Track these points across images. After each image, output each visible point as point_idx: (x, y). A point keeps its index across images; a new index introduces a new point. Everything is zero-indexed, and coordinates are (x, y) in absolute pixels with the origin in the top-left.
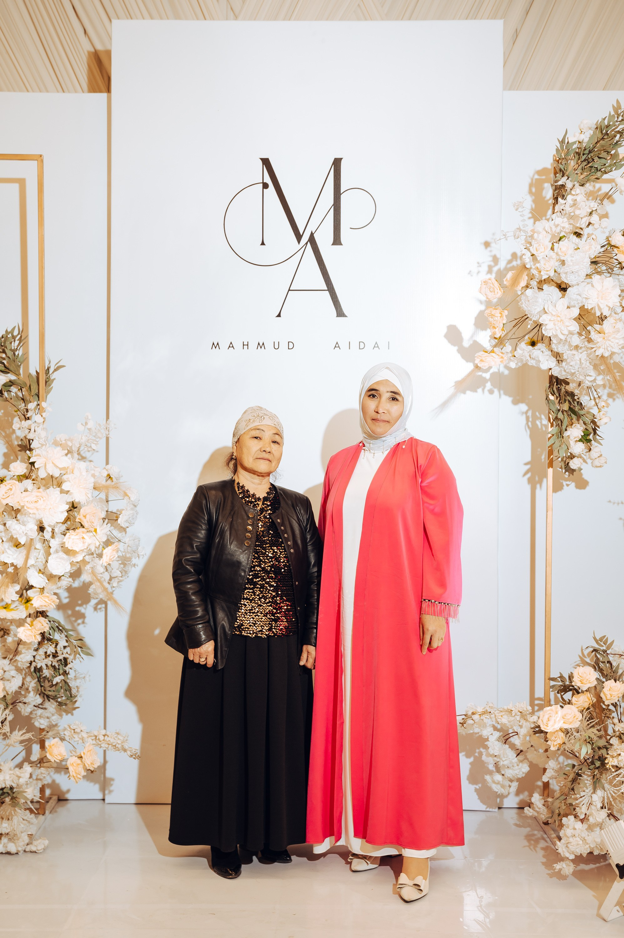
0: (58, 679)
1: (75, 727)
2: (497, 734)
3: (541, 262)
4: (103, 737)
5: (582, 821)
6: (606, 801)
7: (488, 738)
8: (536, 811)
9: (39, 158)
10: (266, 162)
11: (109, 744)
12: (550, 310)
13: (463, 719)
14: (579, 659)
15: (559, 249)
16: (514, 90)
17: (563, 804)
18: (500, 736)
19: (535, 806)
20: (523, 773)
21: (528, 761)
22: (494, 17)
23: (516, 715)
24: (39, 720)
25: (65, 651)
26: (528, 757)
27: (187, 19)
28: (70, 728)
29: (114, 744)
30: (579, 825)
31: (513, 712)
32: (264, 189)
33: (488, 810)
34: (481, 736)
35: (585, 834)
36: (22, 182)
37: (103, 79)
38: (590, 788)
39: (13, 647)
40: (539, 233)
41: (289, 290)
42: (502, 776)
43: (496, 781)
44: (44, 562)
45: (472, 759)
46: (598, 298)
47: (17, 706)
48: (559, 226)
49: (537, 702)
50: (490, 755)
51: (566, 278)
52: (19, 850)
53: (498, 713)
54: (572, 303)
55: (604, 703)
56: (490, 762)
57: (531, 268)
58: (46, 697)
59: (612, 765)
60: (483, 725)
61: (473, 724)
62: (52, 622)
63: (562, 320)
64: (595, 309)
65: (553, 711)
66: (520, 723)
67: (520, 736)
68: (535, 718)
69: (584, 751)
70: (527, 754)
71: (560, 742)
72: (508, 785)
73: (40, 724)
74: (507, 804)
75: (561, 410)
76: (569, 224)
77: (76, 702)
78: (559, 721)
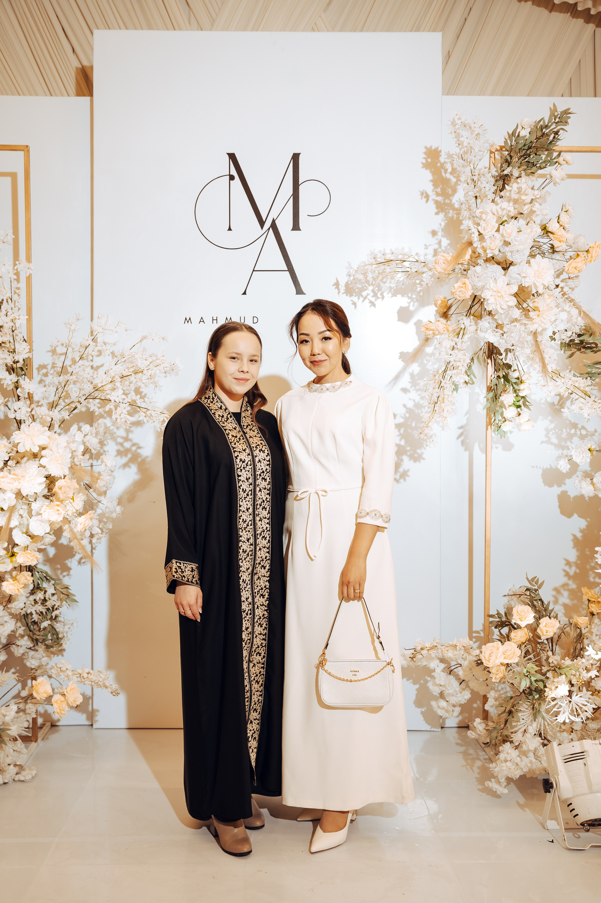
0: (45, 624)
1: (61, 666)
2: (443, 666)
3: (487, 241)
4: (87, 674)
5: (517, 748)
7: (435, 669)
8: (478, 734)
9: (25, 149)
10: (232, 157)
11: (92, 682)
12: (491, 286)
13: (413, 654)
15: (504, 231)
16: (451, 95)
18: (445, 668)
19: (477, 729)
20: (465, 699)
21: (470, 689)
22: (434, 30)
23: (460, 649)
24: (31, 661)
25: (53, 598)
26: (470, 685)
27: (158, 29)
28: (57, 667)
29: (96, 682)
30: (513, 751)
31: (458, 647)
32: (231, 181)
33: (432, 729)
34: (429, 668)
36: (13, 176)
38: (530, 717)
39: (6, 596)
40: (487, 213)
41: (254, 271)
42: (446, 702)
43: (441, 707)
44: (26, 524)
45: (417, 686)
46: (534, 277)
47: (11, 648)
48: (505, 210)
49: (474, 635)
50: (437, 685)
51: (512, 256)
52: (6, 781)
53: (444, 648)
54: (512, 281)
55: (540, 638)
56: (436, 691)
57: (477, 247)
58: (36, 641)
59: (550, 697)
60: (431, 659)
61: (421, 659)
62: (40, 573)
63: (501, 295)
64: (531, 287)
65: (494, 647)
66: (464, 657)
67: (463, 668)
68: (477, 652)
69: (524, 684)
70: (469, 683)
71: (502, 676)
72: (451, 710)
73: (32, 664)
74: (448, 724)
75: (496, 377)
76: (515, 209)
77: (62, 644)
78: (501, 656)
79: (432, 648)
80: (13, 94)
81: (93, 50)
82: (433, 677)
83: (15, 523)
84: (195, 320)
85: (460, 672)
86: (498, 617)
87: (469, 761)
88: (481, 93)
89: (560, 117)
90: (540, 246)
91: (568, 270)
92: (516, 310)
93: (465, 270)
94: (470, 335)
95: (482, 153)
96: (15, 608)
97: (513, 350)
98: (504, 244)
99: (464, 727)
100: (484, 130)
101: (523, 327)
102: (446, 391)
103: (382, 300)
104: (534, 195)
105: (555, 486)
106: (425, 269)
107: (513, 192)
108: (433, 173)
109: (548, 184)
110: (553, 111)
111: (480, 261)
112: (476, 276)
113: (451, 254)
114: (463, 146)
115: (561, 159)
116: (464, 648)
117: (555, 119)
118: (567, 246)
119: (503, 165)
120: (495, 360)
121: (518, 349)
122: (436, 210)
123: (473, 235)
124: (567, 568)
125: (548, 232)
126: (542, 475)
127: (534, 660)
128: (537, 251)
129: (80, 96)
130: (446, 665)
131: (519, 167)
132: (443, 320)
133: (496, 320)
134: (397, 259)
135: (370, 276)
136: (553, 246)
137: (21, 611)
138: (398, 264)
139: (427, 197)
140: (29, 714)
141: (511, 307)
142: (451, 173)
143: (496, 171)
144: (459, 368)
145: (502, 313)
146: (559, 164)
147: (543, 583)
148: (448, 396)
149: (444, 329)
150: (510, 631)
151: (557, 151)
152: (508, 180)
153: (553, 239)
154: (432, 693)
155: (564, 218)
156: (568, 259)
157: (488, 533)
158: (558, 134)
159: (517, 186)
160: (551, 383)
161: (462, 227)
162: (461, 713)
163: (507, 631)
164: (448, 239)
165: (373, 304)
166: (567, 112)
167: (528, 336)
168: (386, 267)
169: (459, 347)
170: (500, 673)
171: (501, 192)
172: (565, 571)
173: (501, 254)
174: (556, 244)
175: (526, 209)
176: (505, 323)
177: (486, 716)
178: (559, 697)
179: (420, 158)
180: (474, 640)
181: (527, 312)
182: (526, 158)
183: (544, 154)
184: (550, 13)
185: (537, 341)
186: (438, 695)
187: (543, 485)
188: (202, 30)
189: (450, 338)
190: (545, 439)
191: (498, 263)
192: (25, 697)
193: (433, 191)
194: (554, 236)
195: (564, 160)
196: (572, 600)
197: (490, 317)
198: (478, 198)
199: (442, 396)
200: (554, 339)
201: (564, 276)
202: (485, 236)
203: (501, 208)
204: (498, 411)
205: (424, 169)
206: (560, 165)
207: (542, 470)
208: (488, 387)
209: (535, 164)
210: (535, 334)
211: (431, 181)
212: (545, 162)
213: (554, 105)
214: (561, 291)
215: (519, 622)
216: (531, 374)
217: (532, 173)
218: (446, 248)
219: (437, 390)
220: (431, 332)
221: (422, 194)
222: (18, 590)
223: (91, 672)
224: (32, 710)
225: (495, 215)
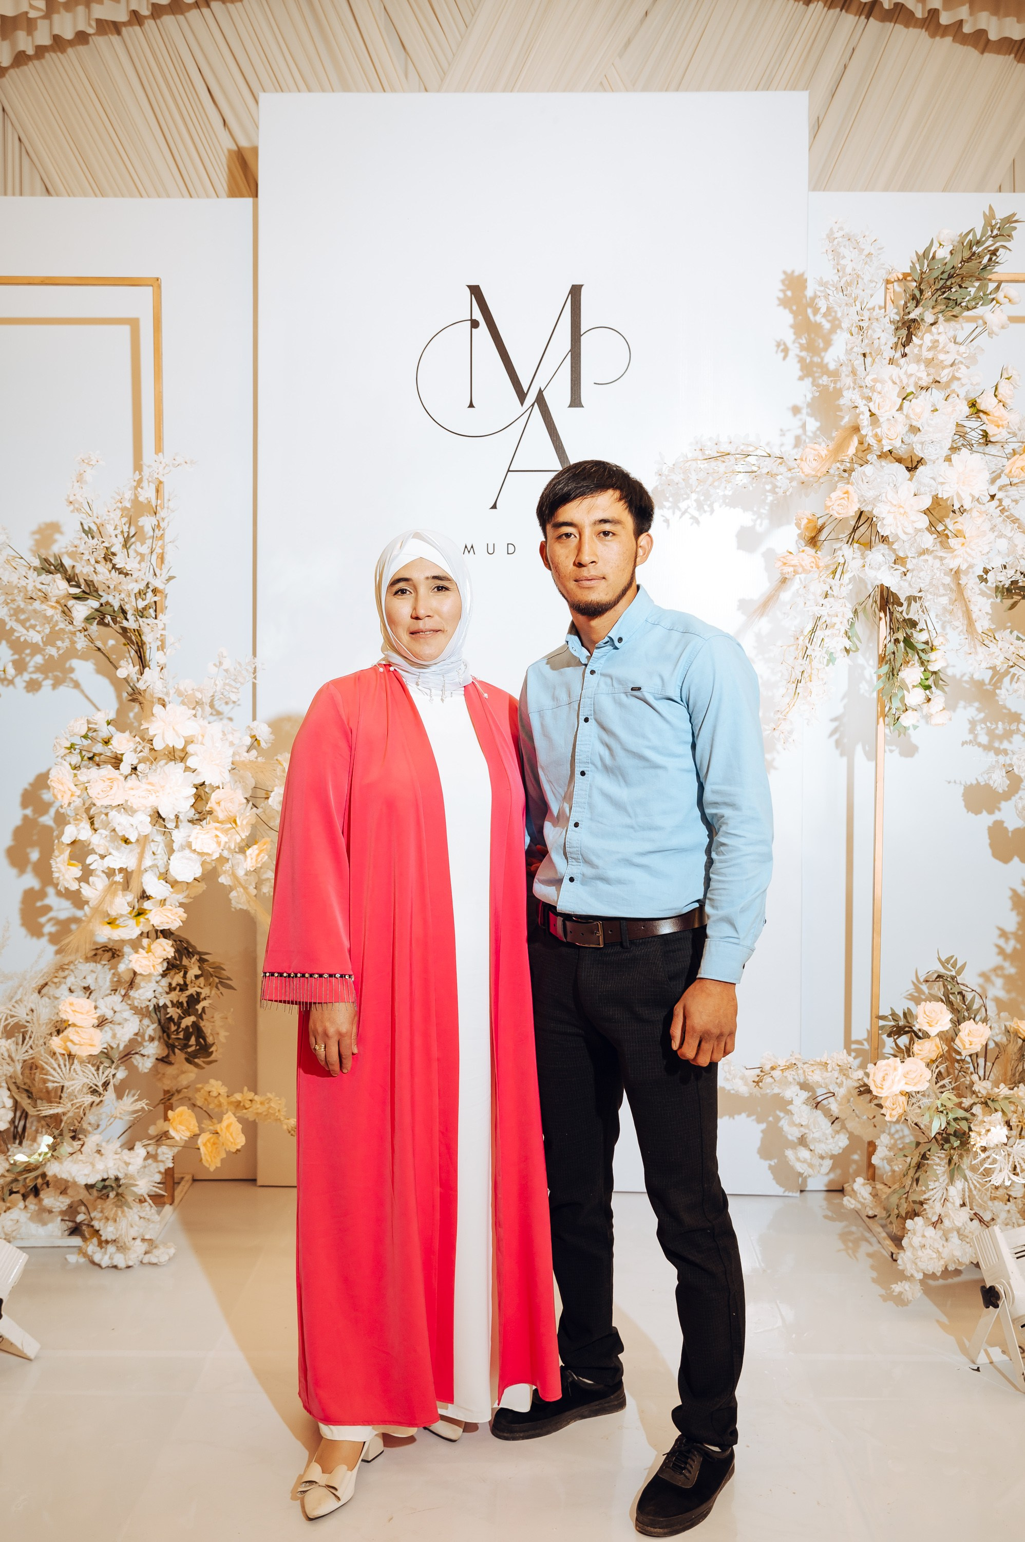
0: (188, 1021)
1: (210, 1089)
2: (805, 1095)
3: (883, 426)
4: (249, 1102)
5: (934, 1225)
6: (967, 1194)
7: (792, 1100)
8: (860, 1202)
9: (155, 283)
10: (475, 291)
11: (257, 1113)
12: (889, 497)
13: (758, 1076)
14: (913, 987)
15: (910, 409)
16: (821, 190)
17: (903, 1201)
18: (808, 1098)
19: (858, 1195)
20: (840, 1148)
21: (847, 1131)
22: (794, 88)
23: (833, 1069)
25: (198, 982)
26: (847, 1126)
27: (358, 90)
28: (203, 1089)
29: (263, 1114)
30: (930, 1231)
31: (829, 1066)
32: (473, 329)
33: (786, 1194)
34: (783, 1098)
35: (938, 1245)
36: (134, 324)
37: (249, 186)
38: (944, 1179)
39: (127, 977)
40: (882, 382)
41: (509, 471)
42: (810, 1152)
43: (801, 1159)
44: (165, 860)
45: (763, 1126)
46: (958, 483)
47: (132, 1059)
48: (914, 376)
49: (854, 1046)
50: (796, 1125)
51: (922, 450)
52: (130, 1264)
53: (808, 1068)
54: (922, 490)
55: (959, 1054)
56: (793, 1133)
57: (867, 435)
58: (172, 1049)
59: (978, 1145)
60: (785, 1083)
61: (771, 1084)
62: (178, 942)
63: (905, 512)
64: (952, 500)
65: (890, 1066)
66: (838, 1081)
67: (838, 1098)
68: (860, 1074)
69: (937, 1125)
70: (845, 1122)
71: (901, 1111)
72: (818, 1164)
74: (812, 1185)
75: (893, 640)
76: (928, 375)
77: (212, 1052)
78: (899, 1081)
79: (788, 1067)
80: (131, 195)
81: (257, 127)
82: (789, 1113)
83: (148, 862)
85: (832, 1105)
86: (893, 1019)
87: (850, 1244)
88: (870, 186)
89: (999, 228)
90: (966, 434)
91: (1011, 472)
92: (927, 534)
93: (845, 471)
94: (852, 575)
95: (874, 284)
96: (139, 999)
97: (920, 598)
98: (909, 430)
99: (837, 1190)
100: (880, 249)
101: (937, 563)
102: (815, 663)
103: (711, 514)
104: (958, 353)
105: (985, 813)
106: (783, 469)
107: (924, 348)
108: (795, 314)
109: (980, 334)
110: (989, 218)
111: (872, 457)
112: (865, 481)
113: (823, 445)
114: (844, 272)
115: (1000, 295)
116: (838, 1068)
117: (992, 231)
118: (1009, 433)
119: (909, 305)
120: (891, 614)
121: (929, 597)
122: (800, 373)
123: (861, 417)
124: (1001, 942)
125: (979, 411)
126: (964, 795)
127: (951, 1087)
128: (961, 441)
129: (236, 197)
130: (810, 1093)
131: (933, 308)
132: (810, 550)
133: (894, 551)
134: (738, 452)
135: (693, 477)
136: (987, 433)
137: (148, 1003)
138: (738, 460)
139: (786, 351)
140: (162, 1161)
141: (920, 530)
142: (825, 315)
143: (896, 313)
144: (836, 627)
145: (905, 539)
146: (997, 302)
147: (963, 967)
148: (818, 670)
149: (812, 564)
150: (911, 1041)
151: (994, 281)
152: (915, 329)
153: (987, 422)
154: (787, 1138)
155: (1005, 389)
156: (1009, 454)
158: (996, 255)
159: (932, 338)
160: (981, 649)
161: (842, 402)
162: (832, 1169)
163: (907, 1043)
164: (816, 420)
165: (696, 521)
166: (1010, 220)
167: (946, 577)
168: (719, 463)
169: (835, 593)
170: (898, 1107)
171: (904, 346)
172: (998, 946)
173: (904, 446)
174: (991, 430)
175: (944, 376)
176: (910, 555)
177: (872, 1174)
178: (992, 1145)
179: (775, 288)
180: (853, 1054)
181: (943, 537)
182: (944, 292)
183: (974, 287)
184: (981, 56)
185: (959, 584)
186: (796, 1141)
187: (965, 811)
188: (426, 90)
189: (821, 580)
190: (970, 737)
191: (899, 461)
192: (157, 1136)
193: (794, 342)
194: (988, 417)
195: (1005, 297)
196: (1008, 991)
197: (886, 546)
198: (867, 355)
199: (808, 670)
200: (986, 581)
201: (1004, 480)
202: (880, 418)
203: (906, 373)
204: (896, 694)
205: (781, 308)
206: (998, 305)
207: (963, 787)
208: (880, 656)
209: (958, 303)
210: (957, 574)
211: (792, 326)
212: (974, 299)
213: (990, 207)
214: (999, 506)
215: (926, 1028)
216: (948, 637)
217: (954, 316)
218: (815, 433)
219: (800, 661)
220: (791, 569)
221: (778, 345)
222: (154, 966)
223: (256, 1098)
224: (167, 1156)
225: (896, 384)
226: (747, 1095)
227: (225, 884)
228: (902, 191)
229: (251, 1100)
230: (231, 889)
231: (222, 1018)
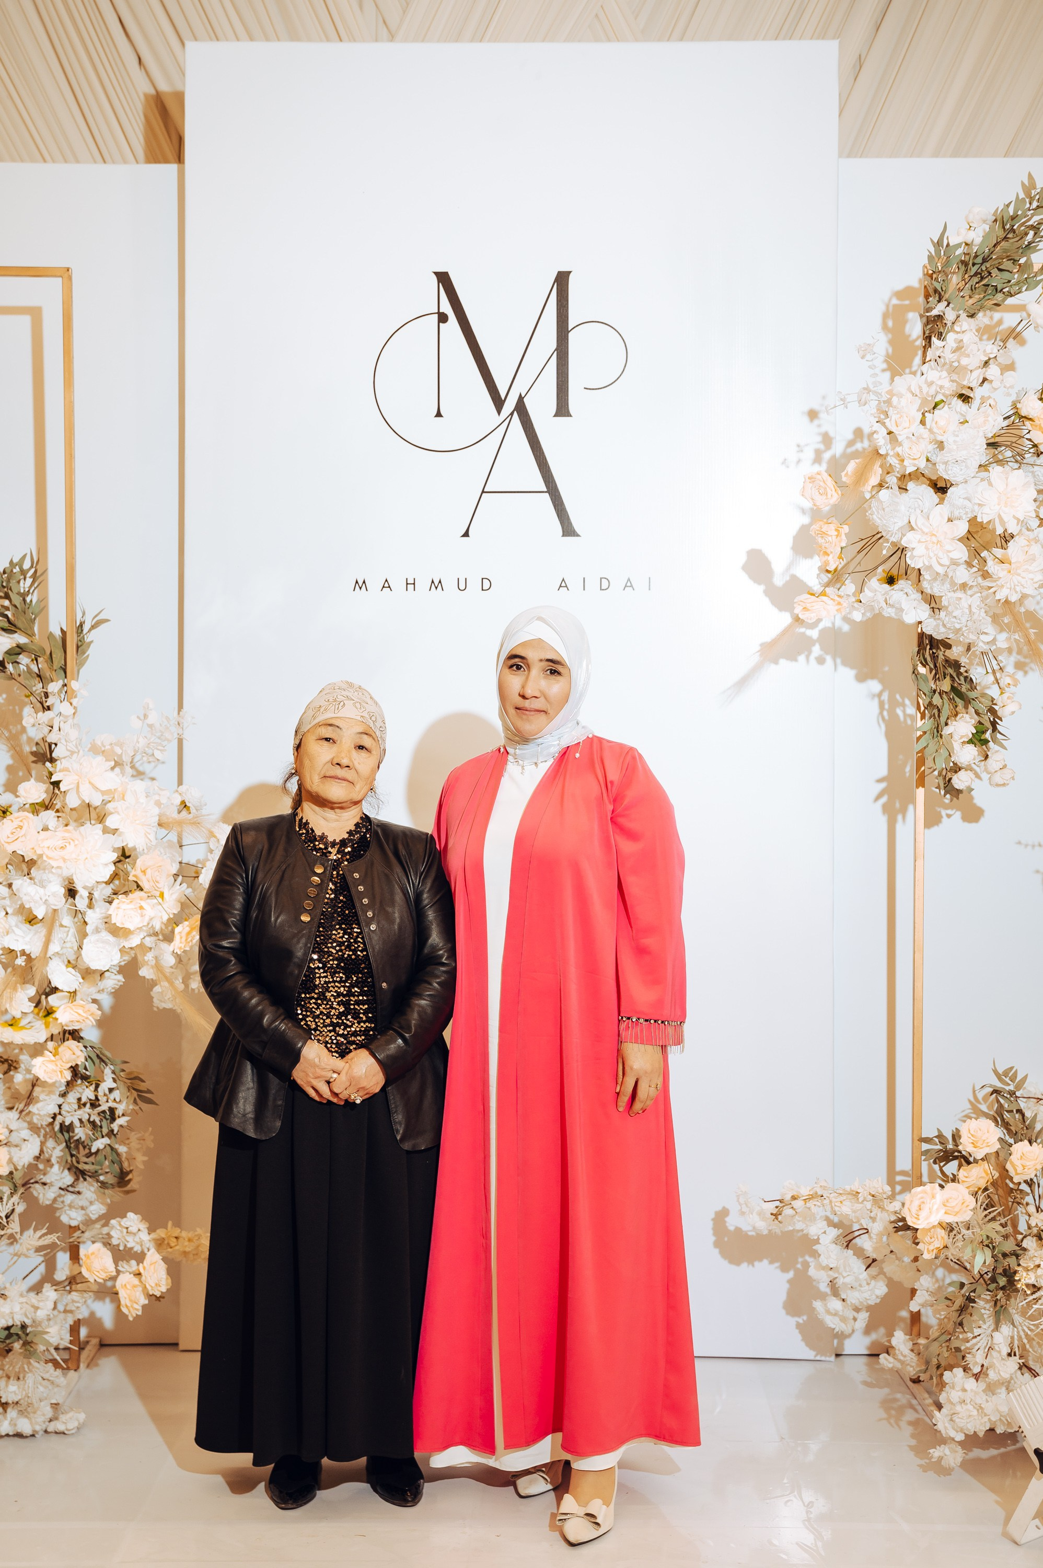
0: (99, 1143)
3: (904, 444)
5: (977, 1377)
6: (1016, 1343)
7: (818, 1239)
9: (65, 274)
10: (443, 279)
12: (919, 524)
13: (777, 1207)
14: (970, 1107)
15: (934, 423)
16: (855, 157)
17: (945, 1349)
18: (838, 1236)
19: (897, 1352)
20: (877, 1297)
21: (886, 1277)
22: (823, 36)
23: (865, 1200)
24: (68, 1212)
25: (111, 1097)
26: (885, 1270)
27: (309, 40)
30: (971, 1384)
31: (860, 1195)
32: (441, 324)
33: (818, 1358)
34: (807, 1235)
35: (981, 1399)
36: (35, 314)
38: (990, 1323)
39: (24, 1090)
41: (483, 492)
42: (842, 1302)
43: (832, 1310)
44: (76, 948)
45: (791, 1274)
46: (999, 505)
47: (31, 1190)
49: (899, 1178)
50: (824, 1268)
51: (949, 471)
53: (836, 1198)
54: (957, 514)
55: (1012, 1179)
56: (822, 1280)
57: (887, 455)
58: (80, 1174)
60: (810, 1218)
61: (793, 1216)
63: (938, 541)
65: (926, 1193)
66: (872, 1214)
67: (872, 1236)
68: (897, 1205)
70: (884, 1265)
71: (940, 1247)
73: (71, 1219)
74: (850, 1347)
77: (130, 1180)
78: (938, 1210)
79: (812, 1197)
80: (33, 160)
81: (184, 75)
82: (815, 1254)
83: (54, 948)
84: (375, 584)
85: (865, 1243)
86: (940, 1142)
87: (893, 1412)
88: (915, 152)
92: (965, 567)
96: (39, 1115)
107: (947, 350)
116: (871, 1198)
123: (877, 435)
129: (157, 162)
145: (939, 573)
157: (918, 984)
159: (956, 337)
170: (937, 1243)
173: (930, 466)
186: (827, 1290)
202: (898, 437)
215: (971, 1150)
220: (813, 614)
222: (61, 1072)
223: (184, 1234)
224: (77, 1305)
225: (916, 396)
226: (765, 1232)
227: (147, 977)
228: (955, 157)
229: (176, 1238)
230: (153, 983)
231: (139, 1139)
